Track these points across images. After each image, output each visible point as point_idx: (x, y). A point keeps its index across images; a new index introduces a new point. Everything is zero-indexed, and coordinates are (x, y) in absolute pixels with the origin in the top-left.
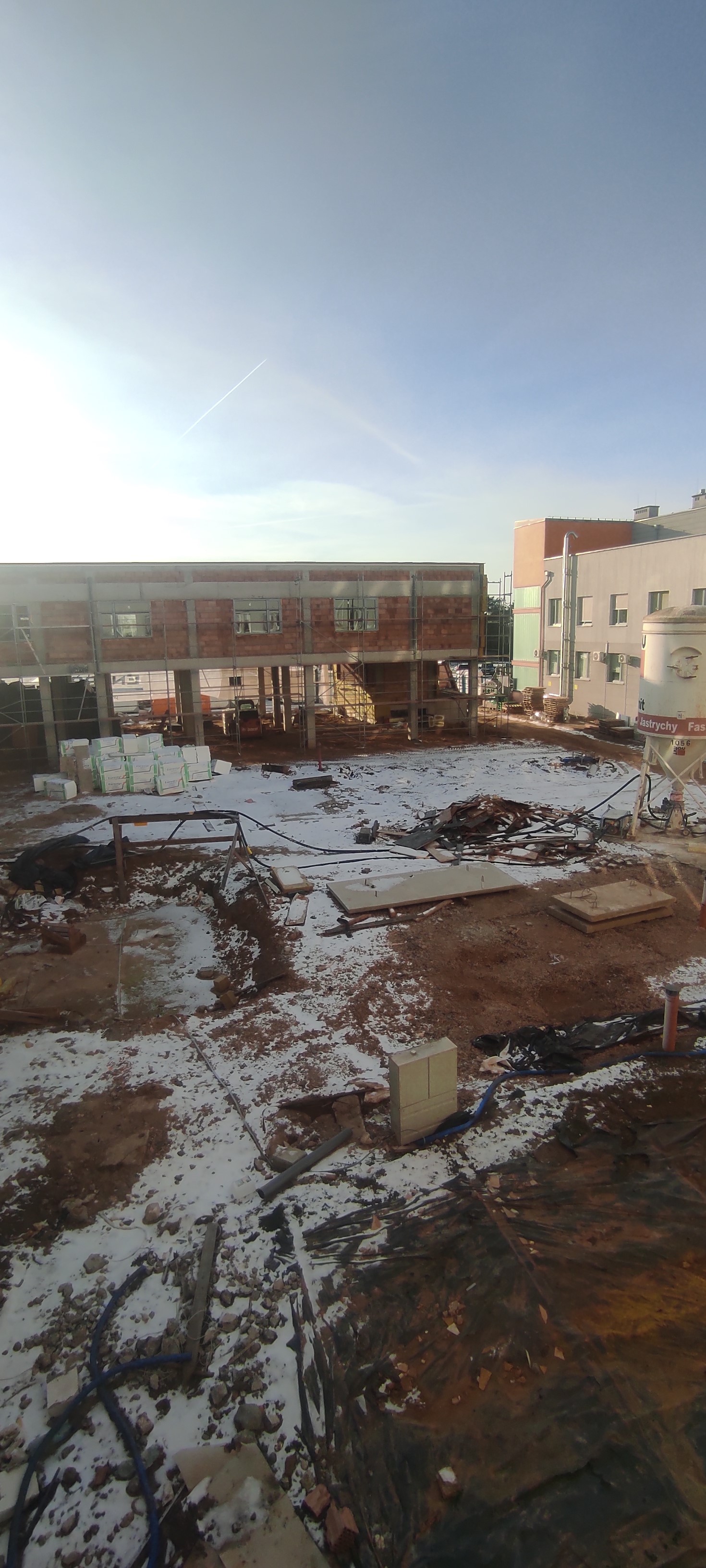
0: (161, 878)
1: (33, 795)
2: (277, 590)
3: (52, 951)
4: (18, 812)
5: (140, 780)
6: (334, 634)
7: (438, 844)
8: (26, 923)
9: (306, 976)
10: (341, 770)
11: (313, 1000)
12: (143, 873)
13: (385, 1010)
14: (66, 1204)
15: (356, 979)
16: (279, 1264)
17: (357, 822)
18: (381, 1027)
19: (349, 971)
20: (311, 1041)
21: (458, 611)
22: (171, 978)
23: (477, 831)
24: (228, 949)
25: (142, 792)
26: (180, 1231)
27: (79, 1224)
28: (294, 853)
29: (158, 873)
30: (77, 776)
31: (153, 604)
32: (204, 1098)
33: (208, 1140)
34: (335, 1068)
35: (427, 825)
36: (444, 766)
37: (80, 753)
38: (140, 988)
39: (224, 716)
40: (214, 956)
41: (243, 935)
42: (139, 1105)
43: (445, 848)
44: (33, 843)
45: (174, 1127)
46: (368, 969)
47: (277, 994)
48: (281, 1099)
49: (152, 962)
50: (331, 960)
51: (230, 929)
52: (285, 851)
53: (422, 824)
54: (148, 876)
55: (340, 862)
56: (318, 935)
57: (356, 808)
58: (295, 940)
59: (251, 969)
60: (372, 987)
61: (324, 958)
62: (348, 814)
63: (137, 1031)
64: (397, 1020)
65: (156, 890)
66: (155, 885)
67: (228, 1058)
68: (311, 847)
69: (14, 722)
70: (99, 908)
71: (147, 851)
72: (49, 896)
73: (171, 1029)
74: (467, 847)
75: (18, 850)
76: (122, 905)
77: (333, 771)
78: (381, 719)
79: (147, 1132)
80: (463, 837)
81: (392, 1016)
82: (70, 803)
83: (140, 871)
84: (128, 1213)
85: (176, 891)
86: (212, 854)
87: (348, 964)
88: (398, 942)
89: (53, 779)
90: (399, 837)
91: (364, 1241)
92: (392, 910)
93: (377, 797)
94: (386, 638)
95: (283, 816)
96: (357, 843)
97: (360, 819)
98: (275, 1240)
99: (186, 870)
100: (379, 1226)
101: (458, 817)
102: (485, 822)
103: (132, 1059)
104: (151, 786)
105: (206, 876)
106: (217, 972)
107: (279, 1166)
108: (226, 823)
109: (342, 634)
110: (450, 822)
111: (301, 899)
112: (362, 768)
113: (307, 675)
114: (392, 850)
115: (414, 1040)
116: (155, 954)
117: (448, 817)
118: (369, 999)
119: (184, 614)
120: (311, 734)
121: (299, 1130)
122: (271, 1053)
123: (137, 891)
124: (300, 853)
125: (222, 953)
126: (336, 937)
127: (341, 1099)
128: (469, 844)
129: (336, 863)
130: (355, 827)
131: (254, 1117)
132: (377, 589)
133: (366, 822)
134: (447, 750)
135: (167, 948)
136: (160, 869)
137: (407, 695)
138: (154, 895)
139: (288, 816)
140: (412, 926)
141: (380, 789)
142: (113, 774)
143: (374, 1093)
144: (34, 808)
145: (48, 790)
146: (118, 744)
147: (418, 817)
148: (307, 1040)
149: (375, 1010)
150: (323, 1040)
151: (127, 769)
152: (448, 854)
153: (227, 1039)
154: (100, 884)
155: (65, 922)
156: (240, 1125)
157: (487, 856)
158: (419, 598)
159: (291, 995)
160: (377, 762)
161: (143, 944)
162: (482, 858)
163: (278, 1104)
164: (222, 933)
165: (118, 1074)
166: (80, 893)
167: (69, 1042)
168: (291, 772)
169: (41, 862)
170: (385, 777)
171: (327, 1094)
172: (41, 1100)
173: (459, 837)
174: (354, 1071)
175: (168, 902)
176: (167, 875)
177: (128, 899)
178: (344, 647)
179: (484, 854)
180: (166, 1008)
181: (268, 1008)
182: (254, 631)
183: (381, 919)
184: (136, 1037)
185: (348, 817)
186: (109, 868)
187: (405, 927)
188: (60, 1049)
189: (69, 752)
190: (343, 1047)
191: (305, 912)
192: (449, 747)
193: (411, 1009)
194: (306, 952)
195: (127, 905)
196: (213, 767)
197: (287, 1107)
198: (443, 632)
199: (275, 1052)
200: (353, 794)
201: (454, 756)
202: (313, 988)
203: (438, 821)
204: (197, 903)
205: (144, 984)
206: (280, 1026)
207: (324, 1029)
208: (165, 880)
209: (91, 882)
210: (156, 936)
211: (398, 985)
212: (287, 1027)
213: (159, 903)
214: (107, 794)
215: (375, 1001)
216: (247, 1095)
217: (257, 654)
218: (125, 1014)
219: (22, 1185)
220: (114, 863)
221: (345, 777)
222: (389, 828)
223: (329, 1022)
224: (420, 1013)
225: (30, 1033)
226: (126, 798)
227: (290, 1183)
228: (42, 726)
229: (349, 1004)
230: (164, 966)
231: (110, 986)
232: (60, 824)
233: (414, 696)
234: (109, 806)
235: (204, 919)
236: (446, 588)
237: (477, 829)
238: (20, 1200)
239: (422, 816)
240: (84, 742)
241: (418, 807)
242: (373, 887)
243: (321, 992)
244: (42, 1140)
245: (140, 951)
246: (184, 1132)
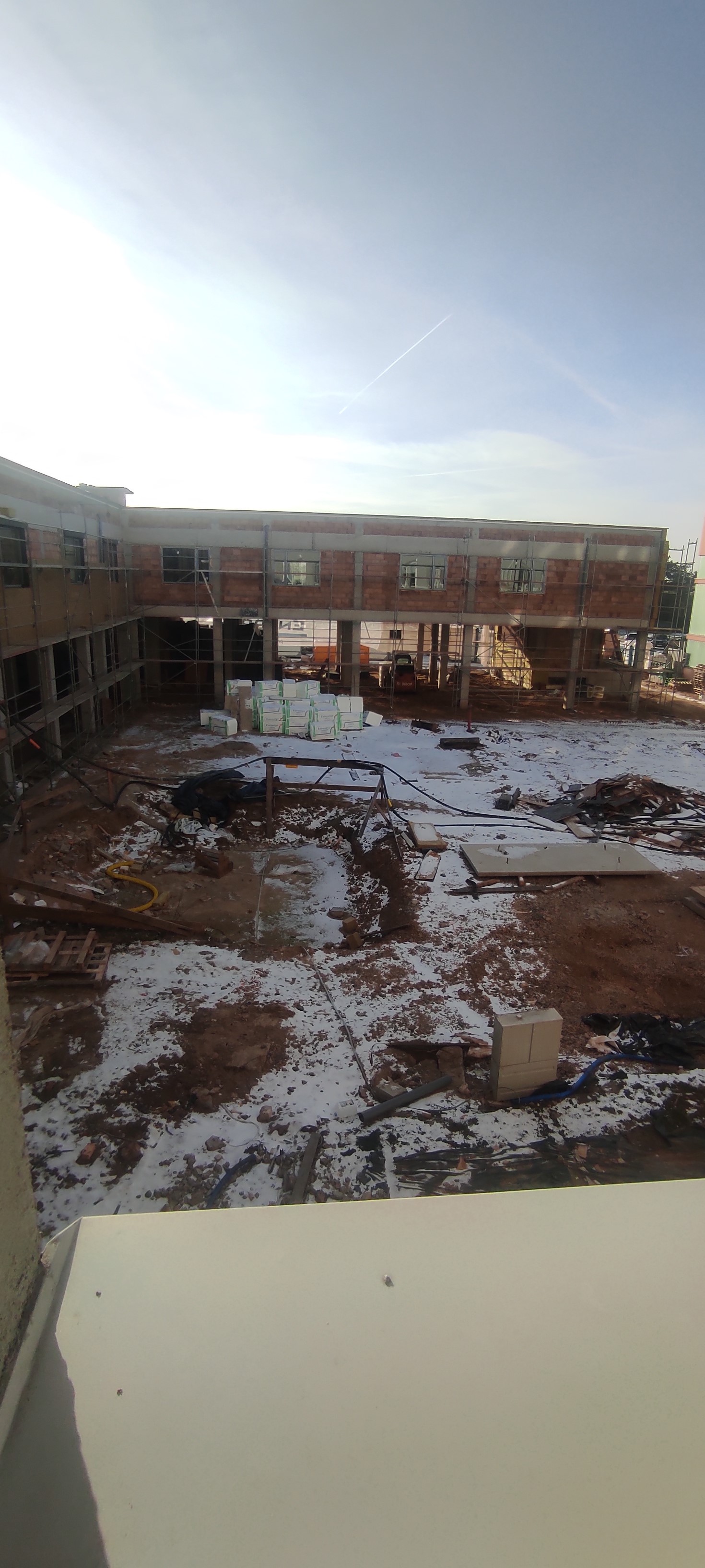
0: (306, 819)
1: (198, 728)
2: (445, 547)
3: (203, 873)
4: (184, 743)
5: (296, 724)
6: (498, 595)
7: (578, 819)
8: (183, 845)
9: (429, 930)
10: (490, 733)
11: (432, 953)
12: (289, 812)
13: (500, 974)
14: (195, 1091)
15: (476, 940)
16: (369, 1180)
17: (499, 787)
18: (494, 989)
19: (471, 931)
20: (425, 990)
21: (632, 578)
22: (305, 913)
23: (621, 811)
24: (359, 893)
25: (296, 736)
26: (288, 1133)
27: (206, 1109)
28: (433, 810)
29: (303, 814)
30: (239, 714)
31: (324, 555)
32: (321, 1025)
33: (320, 1062)
34: (445, 1019)
35: (569, 799)
36: (597, 739)
37: (244, 693)
38: (276, 918)
39: (380, 668)
40: (346, 899)
41: (375, 882)
42: (264, 1020)
43: (584, 824)
44: (195, 773)
45: (292, 1045)
46: (489, 932)
47: (399, 942)
48: (390, 1038)
49: (289, 896)
50: (455, 918)
51: (364, 876)
52: (424, 808)
53: (565, 797)
54: (294, 815)
55: (476, 825)
56: (445, 892)
57: (500, 773)
58: (423, 893)
59: (379, 916)
60: (492, 949)
61: (448, 915)
62: (491, 778)
63: (269, 956)
64: (511, 985)
65: (299, 829)
66: (299, 825)
67: (347, 993)
68: (450, 807)
69: (189, 659)
70: (247, 839)
71: (295, 792)
72: (205, 823)
73: (299, 959)
74: (609, 825)
75: (181, 778)
76: (267, 840)
77: (481, 734)
78: (537, 685)
79: (268, 1045)
80: (605, 815)
81: (506, 981)
82: (231, 739)
83: (287, 810)
84: (245, 1109)
85: (318, 833)
86: (354, 802)
87: (470, 925)
88: (523, 910)
89: (218, 715)
90: (540, 807)
91: (449, 1177)
92: (521, 879)
93: (523, 764)
94: (552, 602)
95: (426, 773)
96: (496, 808)
97: (502, 784)
98: (368, 1159)
99: (329, 814)
100: (465, 1167)
101: (603, 795)
102: (630, 802)
103: (262, 980)
104: (304, 731)
105: (346, 822)
106: (347, 914)
107: (380, 1096)
108: (371, 774)
109: (506, 595)
110: (594, 798)
111: (434, 856)
112: (511, 733)
113: (466, 636)
114: (530, 820)
115: (525, 1006)
116: (292, 889)
117: (592, 793)
118: (487, 961)
119: (351, 566)
120: (465, 694)
121: (403, 1069)
122: (387, 995)
123: (282, 829)
124: (438, 811)
125: (353, 897)
126: (462, 897)
127: (447, 1049)
128: (611, 823)
129: (472, 825)
130: (496, 792)
131: (365, 1049)
132: (548, 550)
133: (508, 788)
134: (603, 723)
135: (304, 885)
136: (305, 810)
137: (568, 663)
138: (298, 834)
139: (431, 774)
140: (539, 897)
141: (527, 757)
142: (272, 716)
143: (478, 1049)
144: (199, 741)
145: (212, 726)
146: (278, 688)
147: (561, 789)
148: (422, 989)
149: (490, 972)
150: (437, 992)
151: (284, 712)
152: (588, 831)
153: (348, 976)
154: (250, 817)
155: (216, 848)
156: (350, 1054)
157: (628, 838)
158: (592, 562)
159: (412, 945)
160: (527, 728)
161: (283, 878)
162: (623, 839)
163: (387, 1043)
164: (355, 878)
165: (249, 991)
166: (231, 823)
167: (210, 955)
168: (439, 730)
169: (201, 791)
170: (532, 745)
171: (433, 1041)
172: (183, 1001)
173: (601, 815)
174: (462, 1025)
175: (310, 842)
176: (311, 817)
177: (273, 835)
178: (508, 609)
179: (625, 836)
180: (297, 940)
181: (390, 953)
182: (420, 587)
183: (510, 885)
184: (268, 961)
185: (491, 781)
186: (260, 804)
187: (532, 897)
188: (202, 959)
189: (234, 691)
190: (455, 1001)
191: (436, 869)
192: (605, 721)
193: (526, 976)
194: (432, 907)
195: (272, 840)
196: (364, 718)
197: (395, 1047)
198: (613, 599)
199: (390, 995)
200: (499, 758)
201: (609, 730)
202: (434, 942)
203: (582, 795)
204: (335, 847)
205: (280, 914)
206: (398, 973)
207: (439, 982)
208: (309, 822)
209: (242, 815)
210: (295, 872)
211: (517, 952)
212: (405, 974)
213: (301, 842)
214: (264, 735)
215: (492, 964)
216: (360, 1029)
217: (418, 610)
218: (261, 939)
219: (162, 1068)
220: (264, 800)
221: (493, 741)
222: (531, 797)
223: (445, 976)
224: (535, 982)
225: (178, 942)
226: (281, 740)
227: (389, 1114)
228: (212, 664)
229: (466, 962)
230: (300, 901)
231: (250, 912)
232: (220, 758)
233: (574, 664)
234: (265, 745)
235: (340, 863)
236: (622, 553)
237: (621, 808)
238: (159, 1079)
239: (566, 788)
240: (248, 683)
241: (563, 779)
242: (505, 853)
243: (441, 947)
244: (180, 1034)
245: (279, 883)
246: (300, 1051)
